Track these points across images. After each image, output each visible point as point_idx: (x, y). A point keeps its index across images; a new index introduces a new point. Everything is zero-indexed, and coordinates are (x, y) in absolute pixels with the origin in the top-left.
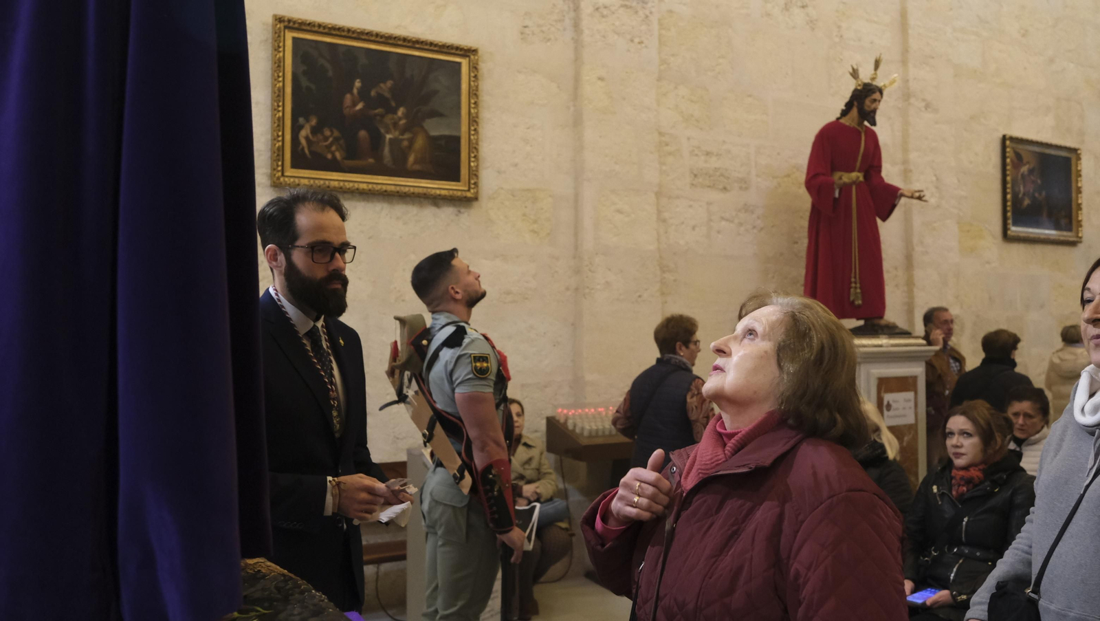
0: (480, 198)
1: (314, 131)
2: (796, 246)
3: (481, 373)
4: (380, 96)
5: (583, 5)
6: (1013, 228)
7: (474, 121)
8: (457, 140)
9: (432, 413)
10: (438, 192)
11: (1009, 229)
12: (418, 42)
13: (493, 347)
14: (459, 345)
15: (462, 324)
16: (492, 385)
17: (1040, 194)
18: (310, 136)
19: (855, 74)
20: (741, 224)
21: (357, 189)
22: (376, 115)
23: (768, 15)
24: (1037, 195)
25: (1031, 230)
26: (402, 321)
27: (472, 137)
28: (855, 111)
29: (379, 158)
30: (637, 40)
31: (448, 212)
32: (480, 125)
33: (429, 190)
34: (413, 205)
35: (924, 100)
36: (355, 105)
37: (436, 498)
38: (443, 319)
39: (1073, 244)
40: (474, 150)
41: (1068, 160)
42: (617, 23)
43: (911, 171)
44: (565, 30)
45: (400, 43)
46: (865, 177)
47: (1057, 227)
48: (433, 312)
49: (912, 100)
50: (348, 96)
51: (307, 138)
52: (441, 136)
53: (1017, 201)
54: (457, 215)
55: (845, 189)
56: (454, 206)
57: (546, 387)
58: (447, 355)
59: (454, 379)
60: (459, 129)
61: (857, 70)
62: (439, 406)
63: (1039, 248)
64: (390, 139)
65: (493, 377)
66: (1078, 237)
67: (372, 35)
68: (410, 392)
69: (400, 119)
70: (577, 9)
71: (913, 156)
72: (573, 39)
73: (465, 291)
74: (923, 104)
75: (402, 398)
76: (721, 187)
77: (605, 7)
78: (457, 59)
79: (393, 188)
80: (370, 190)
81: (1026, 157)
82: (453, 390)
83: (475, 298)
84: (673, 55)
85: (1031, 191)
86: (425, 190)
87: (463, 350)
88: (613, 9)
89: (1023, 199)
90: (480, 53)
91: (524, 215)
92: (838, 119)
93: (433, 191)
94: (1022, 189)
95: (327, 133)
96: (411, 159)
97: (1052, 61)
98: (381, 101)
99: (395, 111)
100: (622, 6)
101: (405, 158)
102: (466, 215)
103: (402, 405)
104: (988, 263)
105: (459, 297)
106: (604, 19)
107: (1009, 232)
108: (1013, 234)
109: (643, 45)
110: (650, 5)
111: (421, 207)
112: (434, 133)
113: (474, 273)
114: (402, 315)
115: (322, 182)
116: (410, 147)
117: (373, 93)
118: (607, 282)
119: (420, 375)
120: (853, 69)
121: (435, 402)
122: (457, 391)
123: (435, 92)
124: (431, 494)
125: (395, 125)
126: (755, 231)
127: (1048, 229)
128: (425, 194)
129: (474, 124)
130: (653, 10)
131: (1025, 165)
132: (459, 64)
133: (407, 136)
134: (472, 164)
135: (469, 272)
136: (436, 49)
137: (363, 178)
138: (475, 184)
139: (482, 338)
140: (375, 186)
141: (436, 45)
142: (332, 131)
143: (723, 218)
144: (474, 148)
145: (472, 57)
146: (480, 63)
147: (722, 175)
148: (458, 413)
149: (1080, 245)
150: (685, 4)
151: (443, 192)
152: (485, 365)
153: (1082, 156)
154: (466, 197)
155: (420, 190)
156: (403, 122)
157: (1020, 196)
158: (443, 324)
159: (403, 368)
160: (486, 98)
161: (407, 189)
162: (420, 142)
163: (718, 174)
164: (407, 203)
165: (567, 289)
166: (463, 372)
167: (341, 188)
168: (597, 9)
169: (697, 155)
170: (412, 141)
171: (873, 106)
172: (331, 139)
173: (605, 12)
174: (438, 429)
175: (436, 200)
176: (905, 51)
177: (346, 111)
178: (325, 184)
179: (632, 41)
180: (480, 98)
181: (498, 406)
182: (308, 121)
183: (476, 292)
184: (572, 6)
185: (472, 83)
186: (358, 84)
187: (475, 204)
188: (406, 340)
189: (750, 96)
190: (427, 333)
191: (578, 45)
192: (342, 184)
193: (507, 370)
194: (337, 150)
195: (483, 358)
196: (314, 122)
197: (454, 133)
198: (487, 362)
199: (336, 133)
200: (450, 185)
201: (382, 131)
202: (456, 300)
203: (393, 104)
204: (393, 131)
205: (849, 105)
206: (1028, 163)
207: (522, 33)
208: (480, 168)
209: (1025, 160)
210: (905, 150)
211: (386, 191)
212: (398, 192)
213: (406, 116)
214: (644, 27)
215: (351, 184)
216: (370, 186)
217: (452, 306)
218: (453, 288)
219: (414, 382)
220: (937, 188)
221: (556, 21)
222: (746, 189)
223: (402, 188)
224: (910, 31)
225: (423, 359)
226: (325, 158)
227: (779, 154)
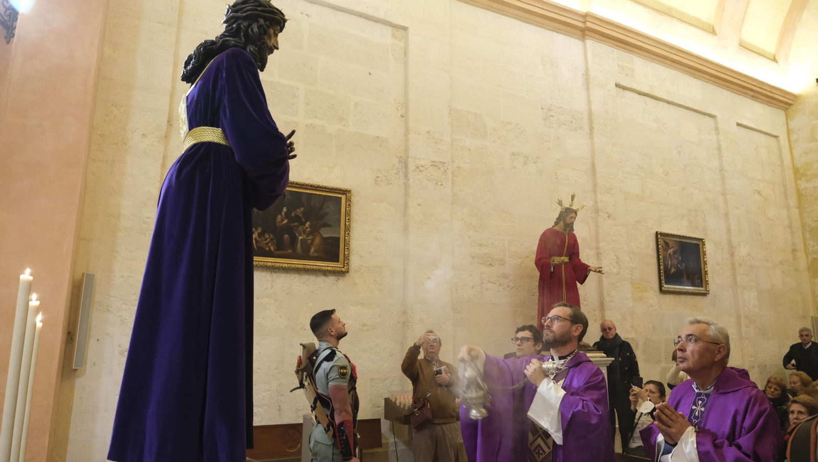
0: (350, 272)
1: (260, 235)
2: (533, 297)
3: (343, 375)
4: (297, 216)
5: (409, 165)
6: (666, 286)
7: (348, 229)
8: (338, 239)
9: (316, 395)
10: (326, 268)
11: (663, 286)
12: (318, 187)
13: (349, 362)
14: (332, 360)
15: (334, 349)
16: (347, 381)
17: (681, 266)
18: (257, 238)
19: (560, 203)
20: (500, 285)
21: (282, 267)
22: (294, 226)
23: (515, 168)
24: (679, 266)
25: (676, 287)
26: (304, 346)
27: (346, 238)
28: (562, 223)
29: (294, 249)
30: (439, 184)
31: (331, 279)
32: (351, 231)
33: (321, 267)
34: (312, 275)
35: (608, 213)
36: (283, 221)
37: (317, 440)
38: (324, 345)
39: (704, 295)
40: (347, 245)
41: (698, 245)
42: (429, 175)
43: (601, 253)
44: (399, 178)
45: (309, 187)
46: (569, 259)
47: (693, 285)
48: (320, 341)
49: (600, 213)
50: (279, 216)
51: (256, 239)
52: (329, 237)
53: (667, 270)
54: (337, 281)
55: (557, 267)
56: (335, 276)
57: (385, 380)
58: (326, 365)
59: (329, 377)
60: (340, 234)
61: (561, 201)
62: (319, 391)
63: (683, 297)
64: (301, 239)
65: (348, 377)
66: (706, 290)
67: (294, 184)
68: (306, 384)
69: (307, 228)
70: (406, 167)
71: (602, 245)
72: (404, 183)
73: (336, 331)
74: (607, 215)
75: (302, 386)
76: (488, 264)
77: (422, 166)
78: (340, 196)
79: (301, 266)
80: (289, 267)
81: (671, 244)
82: (328, 383)
83: (341, 336)
84: (460, 191)
85: (676, 263)
86: (319, 267)
87: (335, 362)
88: (426, 167)
89: (670, 269)
90: (352, 192)
91: (375, 281)
92: (553, 226)
93: (324, 268)
94: (670, 262)
95: (267, 236)
96: (312, 250)
97: (684, 189)
98: (297, 219)
99: (305, 225)
100: (431, 165)
101: (309, 250)
102: (342, 280)
103: (302, 389)
104: (651, 306)
105: (333, 334)
106: (421, 173)
107: (663, 288)
108: (665, 289)
109: (443, 186)
110: (447, 164)
111: (317, 276)
112: (325, 236)
113: (342, 322)
114: (304, 343)
115: (262, 263)
116: (312, 243)
117: (293, 214)
118: (421, 319)
119: (311, 374)
120: (559, 200)
121: (317, 389)
122: (329, 383)
123: (327, 214)
124: (315, 438)
125: (304, 231)
126: (509, 289)
127: (688, 286)
128: (319, 270)
129: (348, 230)
130: (449, 167)
131: (671, 249)
132: (341, 198)
133: (310, 238)
134: (346, 253)
135: (340, 322)
136: (328, 190)
137: (286, 261)
138: (347, 263)
139: (344, 357)
140: (291, 265)
141: (328, 189)
142: (269, 235)
143: (489, 282)
144: (347, 244)
145: (348, 194)
146: (352, 197)
147: (488, 257)
148: (329, 396)
149: (708, 295)
150: (467, 163)
151: (329, 268)
152: (345, 371)
153: (705, 243)
154: (342, 271)
155: (317, 267)
156: (308, 230)
157: (669, 267)
158: (325, 348)
159: (303, 370)
160: (354, 216)
161: (309, 267)
162: (317, 240)
163: (486, 256)
164: (309, 274)
165: (399, 323)
166: (334, 375)
167: (273, 266)
168: (417, 167)
169: (474, 246)
170: (313, 240)
171: (572, 220)
172: (269, 239)
173: (422, 169)
174: (318, 403)
175: (325, 273)
176: (595, 185)
177: (278, 224)
178: (264, 264)
179: (437, 184)
180: (351, 216)
181: (349, 392)
182: (256, 230)
183: (342, 332)
184: (403, 165)
185: (347, 208)
186: (285, 209)
187: (347, 274)
188: (305, 356)
189: (504, 212)
190: (316, 353)
191: (406, 186)
192: (273, 264)
193: (356, 374)
194: (272, 245)
195: (344, 368)
196: (260, 230)
197: (337, 236)
198: (346, 370)
199: (272, 236)
200: (333, 264)
201: (297, 235)
202: (331, 335)
203: (304, 220)
204: (303, 235)
205: (559, 219)
206: (673, 247)
207: (376, 181)
208: (350, 254)
209: (671, 247)
210: (598, 242)
211: (297, 268)
212: (304, 268)
213: (310, 226)
214: (443, 177)
215: (279, 264)
216: (289, 265)
217: (329, 338)
218: (330, 329)
219: (308, 378)
220: (617, 263)
221: (395, 174)
222: (503, 264)
223: (307, 266)
224: (597, 175)
225: (313, 367)
226: (266, 250)
227: (522, 245)
